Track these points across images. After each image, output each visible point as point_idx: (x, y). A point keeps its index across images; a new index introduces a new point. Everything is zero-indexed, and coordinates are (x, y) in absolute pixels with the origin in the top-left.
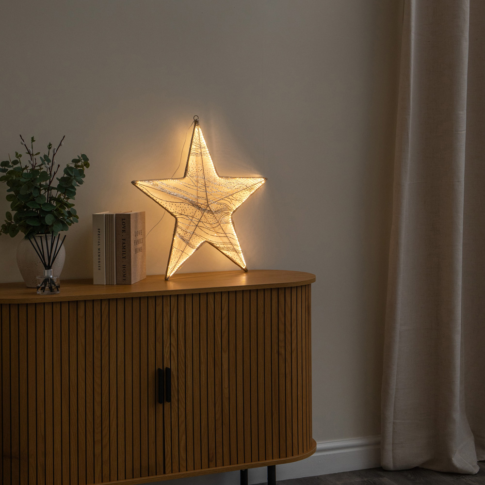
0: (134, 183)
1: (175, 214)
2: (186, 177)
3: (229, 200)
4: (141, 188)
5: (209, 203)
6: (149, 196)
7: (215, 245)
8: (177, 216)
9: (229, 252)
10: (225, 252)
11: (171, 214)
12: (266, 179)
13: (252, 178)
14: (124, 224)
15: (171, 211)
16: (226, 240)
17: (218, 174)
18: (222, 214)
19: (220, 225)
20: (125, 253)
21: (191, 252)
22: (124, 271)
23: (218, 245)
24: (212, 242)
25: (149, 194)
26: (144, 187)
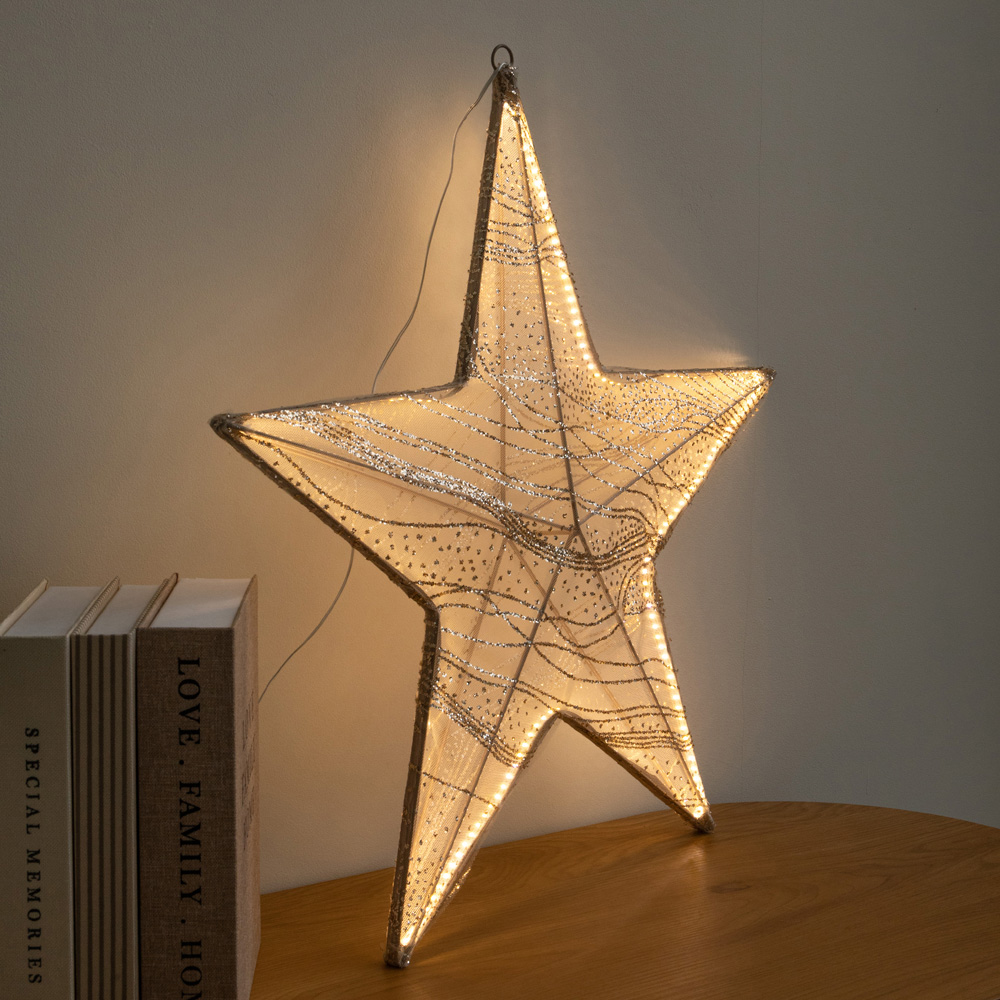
0: (228, 428)
1: (428, 590)
2: (473, 381)
3: (650, 490)
4: (268, 455)
5: (582, 514)
6: (306, 500)
7: (595, 726)
8: (437, 602)
9: (650, 753)
10: (633, 755)
11: (412, 590)
12: (768, 373)
13: (720, 374)
14: (188, 689)
15: (415, 575)
16: (637, 695)
17: (596, 358)
18: (628, 564)
19: (621, 624)
20: (193, 865)
21: (501, 783)
22: (190, 976)
23: (606, 728)
24: (584, 715)
25: (305, 488)
26: (284, 447)
